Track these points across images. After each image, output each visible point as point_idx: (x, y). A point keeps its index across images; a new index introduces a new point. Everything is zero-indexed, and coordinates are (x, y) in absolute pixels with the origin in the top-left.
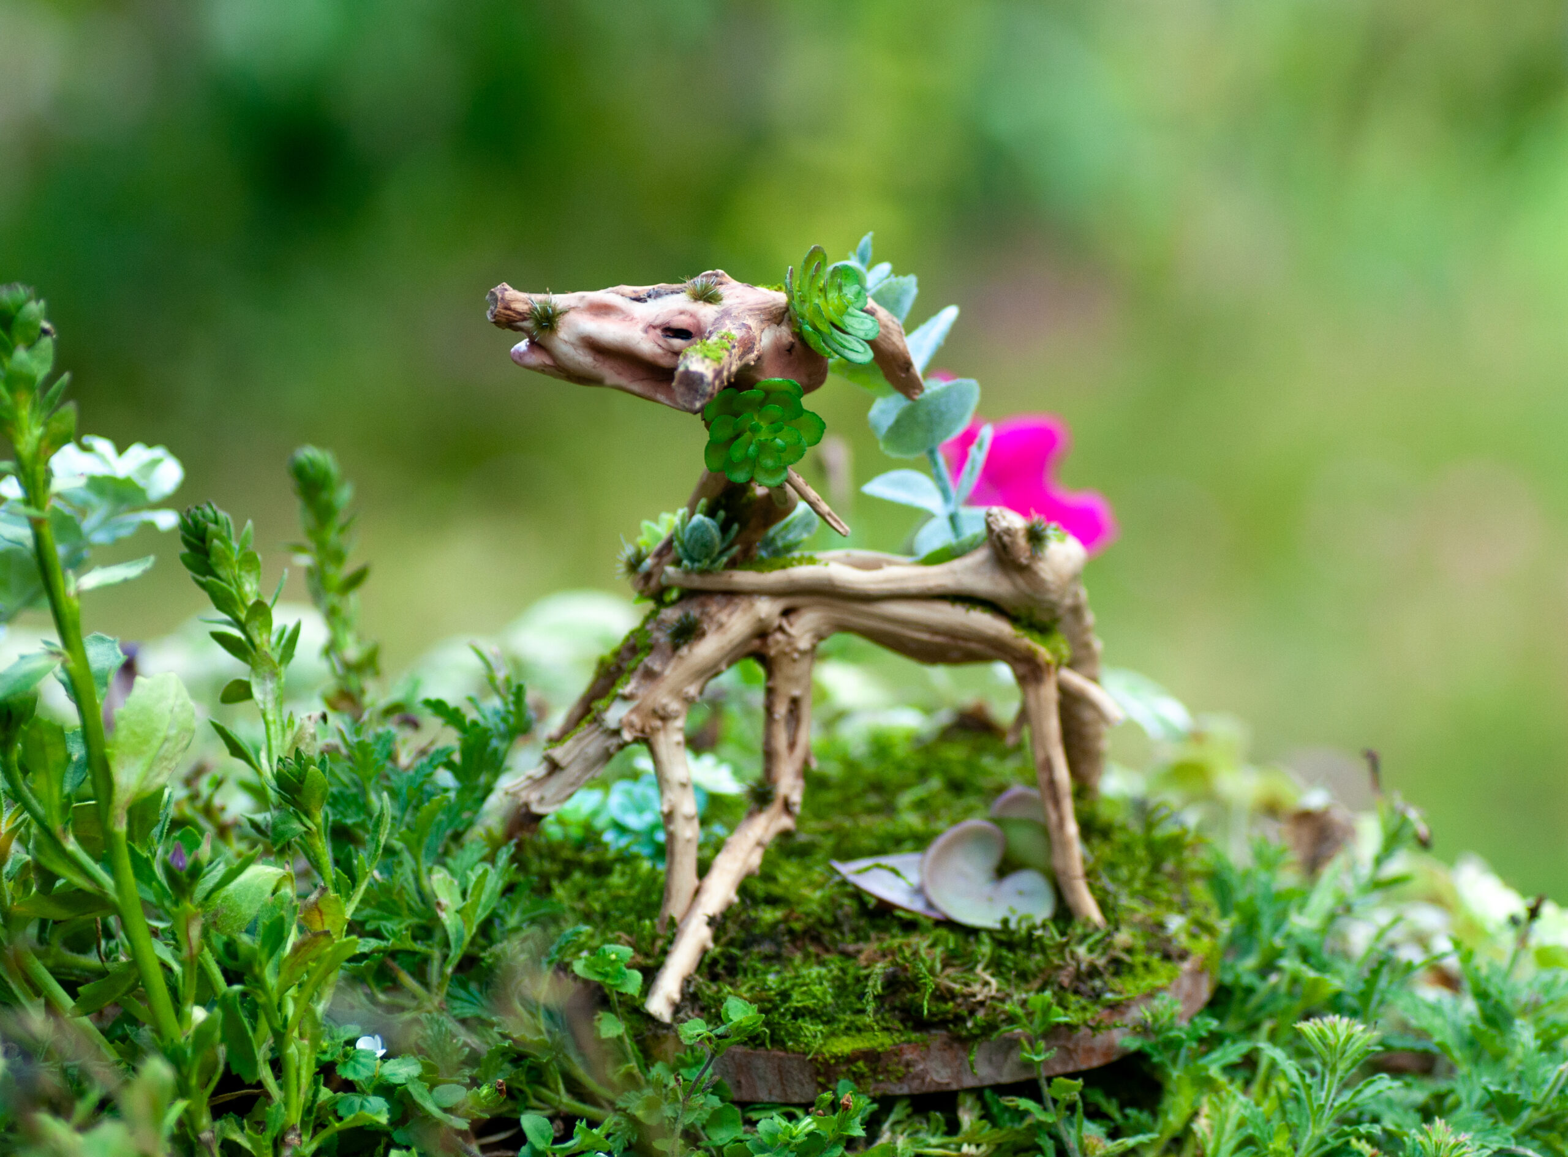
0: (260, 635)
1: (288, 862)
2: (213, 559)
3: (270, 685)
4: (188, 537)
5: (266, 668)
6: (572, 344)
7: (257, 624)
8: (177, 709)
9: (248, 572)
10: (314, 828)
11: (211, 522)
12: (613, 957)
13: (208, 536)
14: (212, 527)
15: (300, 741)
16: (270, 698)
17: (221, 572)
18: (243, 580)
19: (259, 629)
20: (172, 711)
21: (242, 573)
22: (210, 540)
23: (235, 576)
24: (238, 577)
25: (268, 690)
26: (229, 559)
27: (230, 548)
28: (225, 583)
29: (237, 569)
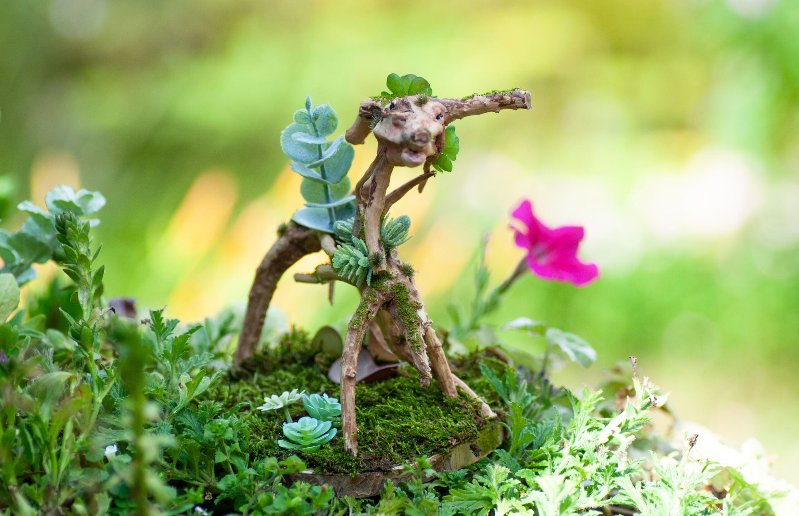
0: (84, 271)
1: (79, 372)
2: (68, 237)
3: (86, 294)
4: (57, 226)
5: (85, 286)
7: (83, 266)
9: (83, 242)
10: (88, 356)
11: (68, 219)
12: (220, 424)
13: (66, 226)
14: (68, 222)
15: (94, 318)
16: (85, 299)
17: (72, 243)
18: (80, 246)
19: (84, 268)
21: (80, 243)
22: (68, 228)
23: (77, 244)
24: (78, 245)
25: (85, 295)
26: (75, 236)
27: (76, 232)
28: (72, 247)
29: (78, 241)
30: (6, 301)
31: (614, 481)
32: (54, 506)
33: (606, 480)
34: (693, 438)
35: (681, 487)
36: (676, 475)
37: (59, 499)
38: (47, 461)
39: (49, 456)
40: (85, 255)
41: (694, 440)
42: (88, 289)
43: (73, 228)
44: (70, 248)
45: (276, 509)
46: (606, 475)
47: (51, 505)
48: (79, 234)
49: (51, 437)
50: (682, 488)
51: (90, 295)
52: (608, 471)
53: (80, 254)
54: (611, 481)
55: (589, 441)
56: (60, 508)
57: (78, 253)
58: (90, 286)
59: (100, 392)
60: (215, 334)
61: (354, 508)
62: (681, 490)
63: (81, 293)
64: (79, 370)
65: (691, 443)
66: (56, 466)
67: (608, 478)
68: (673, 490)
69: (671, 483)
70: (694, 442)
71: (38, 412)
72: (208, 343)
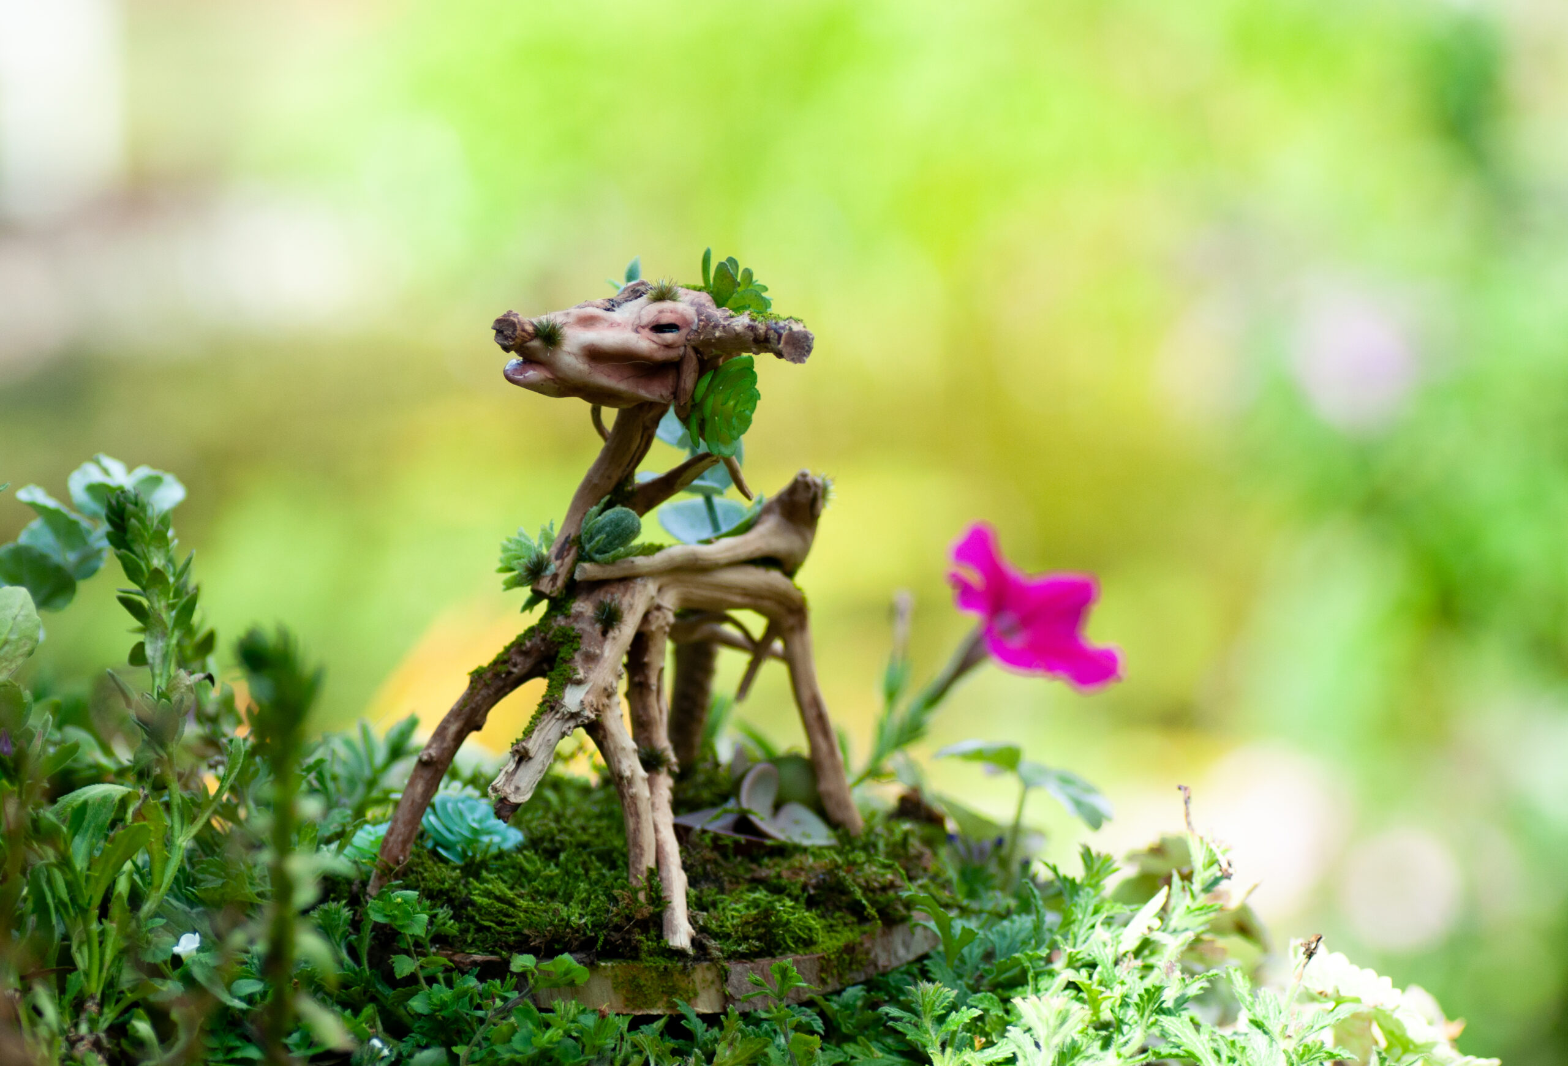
0: (159, 601)
2: (129, 537)
3: (161, 644)
4: (113, 517)
5: (159, 629)
6: (574, 355)
7: (157, 591)
8: (20, 618)
9: (158, 548)
10: (165, 756)
11: (131, 503)
12: (399, 900)
13: (126, 517)
14: (130, 507)
15: (175, 689)
16: (159, 654)
17: (137, 548)
18: (152, 554)
19: (158, 596)
20: (15, 619)
21: (152, 549)
22: (129, 519)
23: (146, 551)
24: (149, 551)
25: (158, 647)
26: (142, 536)
27: (145, 527)
28: (137, 556)
29: (148, 545)
30: (13, 637)
31: (1157, 1020)
32: (91, 1031)
33: (1142, 1016)
34: (1312, 942)
35: (1288, 1033)
36: (1277, 1013)
37: (102, 1020)
38: (79, 948)
39: (85, 939)
40: (162, 570)
41: (1313, 946)
42: (164, 635)
43: (141, 521)
44: (133, 556)
45: (517, 1052)
46: (1144, 1007)
47: (84, 1029)
48: (151, 532)
49: (91, 898)
50: (1290, 1037)
51: (168, 646)
52: (1149, 1000)
53: (152, 568)
54: (1152, 1019)
55: (1105, 944)
56: (102, 1035)
57: (148, 567)
58: (170, 629)
59: (185, 827)
60: (381, 755)
61: (657, 1056)
62: (1288, 1040)
63: (151, 642)
64: (144, 784)
65: (1308, 952)
66: (96, 956)
67: (1147, 1013)
68: (1272, 1040)
69: (1268, 1025)
70: (1314, 949)
71: (67, 849)
72: (367, 773)
